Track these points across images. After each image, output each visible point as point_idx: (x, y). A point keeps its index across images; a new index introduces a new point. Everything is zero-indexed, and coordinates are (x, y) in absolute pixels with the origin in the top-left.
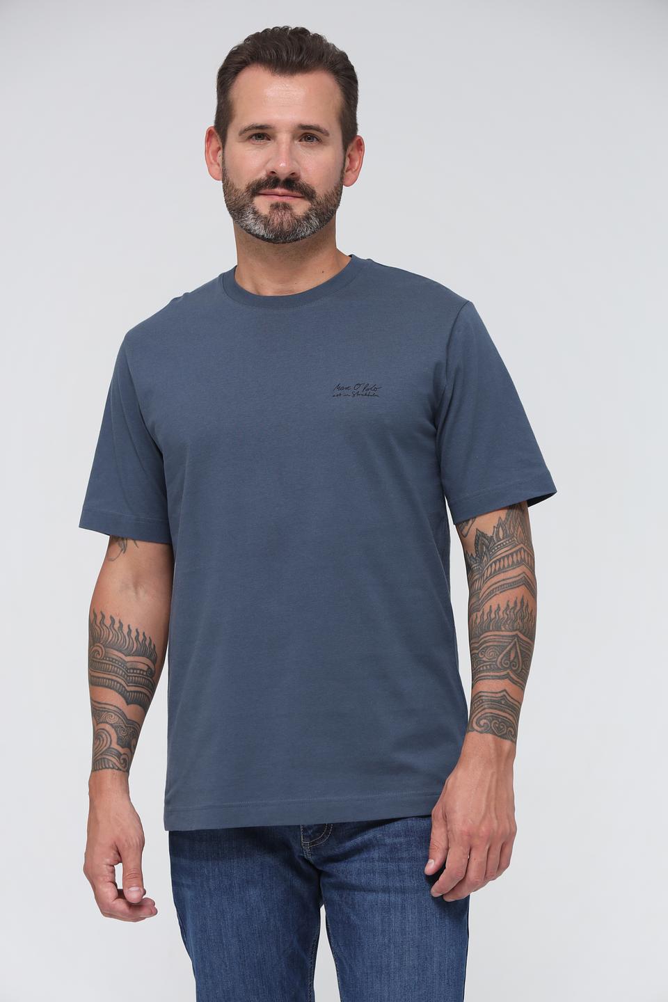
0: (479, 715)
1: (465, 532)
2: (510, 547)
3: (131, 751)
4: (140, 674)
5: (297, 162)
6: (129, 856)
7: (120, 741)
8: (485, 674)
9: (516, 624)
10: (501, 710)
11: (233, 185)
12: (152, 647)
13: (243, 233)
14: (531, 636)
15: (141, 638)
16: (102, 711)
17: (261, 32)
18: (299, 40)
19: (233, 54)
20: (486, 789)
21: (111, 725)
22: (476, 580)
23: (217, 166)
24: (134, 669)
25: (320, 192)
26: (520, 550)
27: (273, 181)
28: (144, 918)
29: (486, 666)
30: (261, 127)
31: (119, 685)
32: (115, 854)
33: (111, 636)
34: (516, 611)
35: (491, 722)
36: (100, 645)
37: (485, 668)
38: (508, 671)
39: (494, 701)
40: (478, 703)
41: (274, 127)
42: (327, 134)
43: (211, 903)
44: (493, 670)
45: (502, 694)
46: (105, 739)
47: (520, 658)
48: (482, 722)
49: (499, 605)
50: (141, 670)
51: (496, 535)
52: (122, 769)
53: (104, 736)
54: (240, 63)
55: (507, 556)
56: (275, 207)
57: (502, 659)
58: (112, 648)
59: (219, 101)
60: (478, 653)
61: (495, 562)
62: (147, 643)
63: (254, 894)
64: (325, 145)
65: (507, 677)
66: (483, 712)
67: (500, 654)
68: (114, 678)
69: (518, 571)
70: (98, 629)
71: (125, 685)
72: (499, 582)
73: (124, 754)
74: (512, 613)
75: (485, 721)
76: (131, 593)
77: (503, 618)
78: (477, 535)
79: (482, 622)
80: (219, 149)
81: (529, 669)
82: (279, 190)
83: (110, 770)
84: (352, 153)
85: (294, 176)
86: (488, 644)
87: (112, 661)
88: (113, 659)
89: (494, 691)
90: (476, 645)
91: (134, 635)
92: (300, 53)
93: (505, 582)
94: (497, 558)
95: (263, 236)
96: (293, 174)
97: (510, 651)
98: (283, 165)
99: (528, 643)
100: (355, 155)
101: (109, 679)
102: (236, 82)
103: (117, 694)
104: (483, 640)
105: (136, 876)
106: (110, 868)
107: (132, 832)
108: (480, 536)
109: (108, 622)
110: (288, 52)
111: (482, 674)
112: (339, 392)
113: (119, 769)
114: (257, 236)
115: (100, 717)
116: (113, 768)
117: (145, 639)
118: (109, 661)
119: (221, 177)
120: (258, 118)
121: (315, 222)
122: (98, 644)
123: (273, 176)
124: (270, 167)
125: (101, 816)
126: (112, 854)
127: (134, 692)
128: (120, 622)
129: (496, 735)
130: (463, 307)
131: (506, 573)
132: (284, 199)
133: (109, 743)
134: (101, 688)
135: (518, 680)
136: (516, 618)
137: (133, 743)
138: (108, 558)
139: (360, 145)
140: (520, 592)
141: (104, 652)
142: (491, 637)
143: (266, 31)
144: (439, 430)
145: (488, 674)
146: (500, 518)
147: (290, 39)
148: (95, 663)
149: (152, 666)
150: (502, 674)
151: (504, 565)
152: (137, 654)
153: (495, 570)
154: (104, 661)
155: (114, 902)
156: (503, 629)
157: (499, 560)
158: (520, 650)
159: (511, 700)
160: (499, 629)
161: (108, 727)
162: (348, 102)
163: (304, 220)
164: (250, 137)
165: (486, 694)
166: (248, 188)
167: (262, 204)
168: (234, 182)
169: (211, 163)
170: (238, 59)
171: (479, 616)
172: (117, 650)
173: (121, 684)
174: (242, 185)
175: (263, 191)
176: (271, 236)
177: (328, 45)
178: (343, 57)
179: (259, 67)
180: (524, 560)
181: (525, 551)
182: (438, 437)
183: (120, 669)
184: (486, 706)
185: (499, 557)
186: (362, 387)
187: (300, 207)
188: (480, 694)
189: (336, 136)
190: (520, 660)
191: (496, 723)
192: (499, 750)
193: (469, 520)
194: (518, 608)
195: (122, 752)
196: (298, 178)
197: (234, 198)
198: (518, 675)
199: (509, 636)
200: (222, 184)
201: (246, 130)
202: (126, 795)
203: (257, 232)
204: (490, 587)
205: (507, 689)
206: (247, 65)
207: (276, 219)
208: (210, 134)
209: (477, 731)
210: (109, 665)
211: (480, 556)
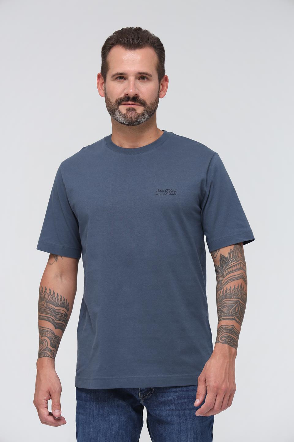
0: (222, 335)
1: (215, 256)
2: (236, 262)
3: (56, 350)
4: (61, 315)
5: (138, 89)
6: (55, 396)
7: (52, 345)
8: (224, 317)
9: (238, 296)
10: (231, 334)
11: (109, 100)
12: (67, 303)
13: (115, 122)
14: (245, 302)
15: (63, 299)
16: (44, 331)
17: (120, 30)
18: (137, 33)
19: (108, 40)
20: (225, 369)
21: (48, 337)
22: (220, 277)
23: (102, 91)
24: (59, 313)
25: (148, 102)
26: (240, 263)
27: (127, 98)
28: (60, 425)
29: (225, 314)
30: (121, 74)
31: (52, 320)
32: (48, 395)
33: (49, 298)
34: (238, 290)
35: (227, 339)
36: (45, 302)
37: (224, 315)
38: (235, 317)
39: (229, 330)
40: (221, 330)
41: (127, 74)
42: (151, 76)
43: (94, 421)
44: (228, 316)
45: (232, 327)
46: (45, 343)
47: (240, 311)
48: (223, 339)
49: (230, 287)
50: (62, 313)
51: (229, 256)
52: (52, 357)
53: (44, 342)
54: (111, 44)
55: (235, 266)
56: (129, 110)
57: (232, 311)
58: (50, 303)
59: (102, 62)
60: (221, 308)
61: (229, 268)
62: (65, 302)
63: (114, 418)
64: (150, 81)
65: (234, 319)
66: (223, 334)
67: (231, 309)
68: (50, 316)
69: (239, 272)
70: (44, 295)
71: (55, 320)
72: (231, 277)
73: (53, 351)
74: (236, 291)
75: (225, 338)
76: (59, 279)
77: (233, 293)
78: (221, 257)
79: (223, 295)
80: (103, 83)
81: (243, 317)
82: (130, 102)
83: (47, 357)
84: (163, 83)
85: (137, 96)
86: (225, 304)
87: (49, 309)
88: (50, 308)
89: (228, 325)
90: (220, 305)
91: (59, 298)
92: (138, 39)
93: (234, 277)
94: (230, 266)
95: (123, 123)
96: (136, 95)
97: (235, 308)
98: (131, 91)
99: (244, 305)
100: (165, 84)
101: (48, 317)
102: (110, 53)
103: (51, 323)
104: (223, 303)
105: (57, 405)
106: (46, 401)
107: (56, 386)
108: (222, 257)
109: (48, 291)
110: (132, 40)
111: (223, 318)
112: (159, 193)
113: (51, 357)
114: (121, 123)
115: (43, 333)
116: (48, 356)
117: (64, 299)
118: (48, 309)
119: (104, 95)
120: (119, 70)
121: (147, 116)
122: (43, 301)
123: (127, 96)
124: (126, 92)
125: (42, 378)
126: (47, 395)
127: (59, 323)
128: (53, 292)
129: (229, 345)
130: (214, 155)
131: (234, 273)
132: (133, 106)
133: (47, 345)
134: (44, 321)
135: (238, 321)
136: (238, 293)
137: (57, 346)
138: (49, 263)
139: (166, 79)
140: (240, 281)
141: (46, 305)
142: (227, 301)
143: (122, 29)
144: (202, 209)
145: (226, 317)
146: (231, 249)
147: (133, 33)
148: (41, 309)
149: (67, 312)
150: (232, 318)
151: (233, 270)
152: (61, 306)
153: (229, 271)
154: (46, 309)
155: (47, 417)
156: (233, 298)
157: (231, 267)
158: (240, 308)
159: (236, 330)
160: (231, 298)
161: (46, 338)
162: (160, 61)
163: (142, 115)
164: (117, 78)
165: (224, 326)
166: (116, 102)
167: (123, 109)
168: (110, 99)
169: (100, 89)
170: (111, 42)
171: (221, 292)
172: (52, 304)
173: (53, 319)
174: (113, 100)
175: (123, 103)
176: (127, 123)
177: (151, 35)
178: (158, 40)
179: (120, 46)
180: (242, 268)
181: (242, 264)
182: (201, 213)
183: (53, 313)
184: (225, 331)
185: (231, 266)
186: (169, 190)
187: (140, 110)
188: (222, 326)
189: (155, 77)
190: (240, 312)
191: (229, 339)
192: (230, 351)
193: (217, 250)
194: (239, 289)
195: (52, 350)
196: (138, 97)
197: (110, 106)
198: (239, 319)
199: (235, 301)
200: (105, 99)
201: (114, 75)
202: (54, 369)
203: (121, 121)
204: (227, 279)
205: (234, 325)
206: (114, 45)
207: (129, 115)
208: (99, 76)
209: (221, 342)
210: (48, 310)
211: (222, 265)
